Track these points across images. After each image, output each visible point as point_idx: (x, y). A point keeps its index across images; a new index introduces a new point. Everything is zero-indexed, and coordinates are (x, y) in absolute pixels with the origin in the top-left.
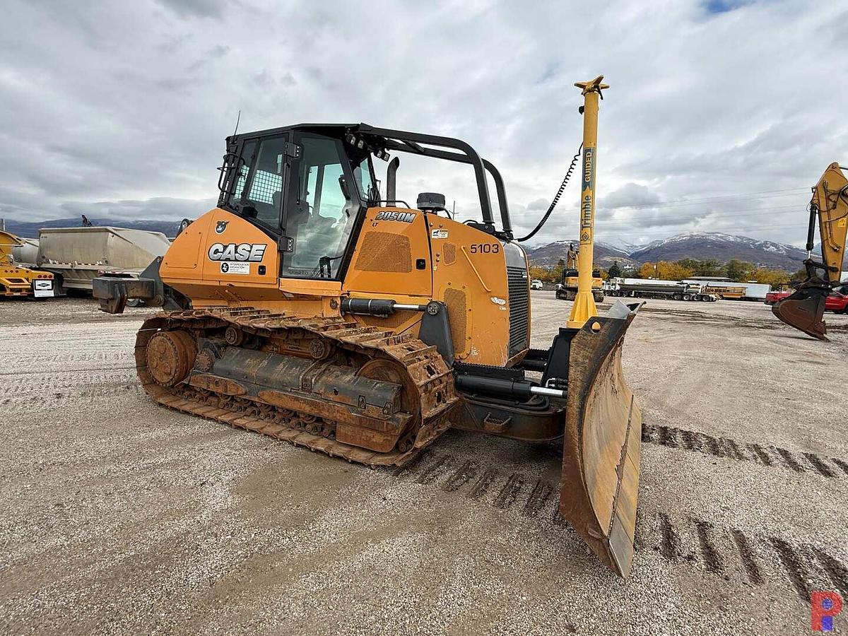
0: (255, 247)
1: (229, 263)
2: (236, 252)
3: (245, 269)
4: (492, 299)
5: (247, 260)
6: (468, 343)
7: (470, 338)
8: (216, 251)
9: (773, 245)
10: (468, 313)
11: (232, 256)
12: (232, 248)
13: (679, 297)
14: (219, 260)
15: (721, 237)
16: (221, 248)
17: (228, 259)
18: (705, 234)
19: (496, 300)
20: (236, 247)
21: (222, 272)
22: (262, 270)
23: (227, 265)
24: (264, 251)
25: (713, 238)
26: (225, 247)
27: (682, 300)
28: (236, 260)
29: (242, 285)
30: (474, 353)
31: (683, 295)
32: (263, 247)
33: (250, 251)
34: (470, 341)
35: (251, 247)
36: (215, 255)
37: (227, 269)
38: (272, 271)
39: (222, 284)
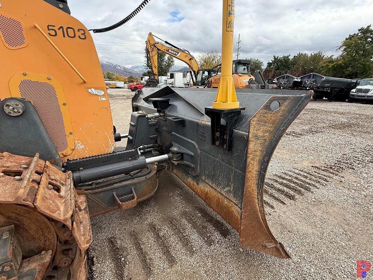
4: (90, 90)
6: (70, 139)
7: (71, 134)
10: (62, 107)
19: (93, 91)
30: (80, 146)
34: (72, 136)
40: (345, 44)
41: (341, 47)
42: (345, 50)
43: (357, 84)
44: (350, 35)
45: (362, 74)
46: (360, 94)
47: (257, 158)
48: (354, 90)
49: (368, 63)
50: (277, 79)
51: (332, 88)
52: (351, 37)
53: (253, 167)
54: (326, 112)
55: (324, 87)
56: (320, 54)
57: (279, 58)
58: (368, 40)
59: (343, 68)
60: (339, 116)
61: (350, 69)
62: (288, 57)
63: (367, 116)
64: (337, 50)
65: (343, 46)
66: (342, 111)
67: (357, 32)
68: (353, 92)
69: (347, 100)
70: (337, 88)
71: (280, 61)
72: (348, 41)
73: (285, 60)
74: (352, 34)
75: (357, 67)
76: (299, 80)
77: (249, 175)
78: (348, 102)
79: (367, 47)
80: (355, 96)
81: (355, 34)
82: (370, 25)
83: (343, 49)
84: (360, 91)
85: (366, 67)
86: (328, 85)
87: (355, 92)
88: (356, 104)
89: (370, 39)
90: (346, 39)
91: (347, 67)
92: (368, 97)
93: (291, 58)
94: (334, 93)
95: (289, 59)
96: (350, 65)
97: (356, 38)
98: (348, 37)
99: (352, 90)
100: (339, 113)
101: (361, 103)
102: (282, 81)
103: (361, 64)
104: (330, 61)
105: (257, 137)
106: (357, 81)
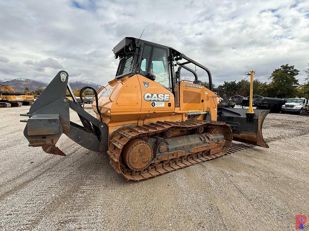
0: (166, 95)
1: (155, 102)
2: (158, 97)
3: (163, 105)
4: (215, 109)
5: (163, 101)
8: (148, 97)
9: (100, 86)
11: (156, 99)
12: (155, 95)
13: (89, 103)
14: (150, 101)
15: (86, 82)
16: (150, 96)
17: (155, 101)
18: (81, 81)
20: (157, 95)
21: (152, 106)
22: (170, 105)
23: (154, 103)
24: (169, 97)
25: (83, 82)
26: (152, 95)
27: (90, 103)
28: (158, 101)
29: (160, 112)
31: (90, 102)
32: (168, 95)
33: (164, 97)
35: (164, 95)
36: (148, 99)
37: (155, 105)
38: (173, 105)
39: (150, 112)
40: (273, 75)
41: (271, 77)
42: (274, 79)
43: (285, 102)
44: (276, 70)
45: (288, 95)
46: (288, 108)
47: (260, 123)
48: (284, 106)
49: (290, 88)
50: (232, 98)
51: (269, 104)
52: (277, 71)
53: (259, 125)
54: (268, 119)
55: (264, 104)
56: (257, 81)
57: (228, 83)
58: (288, 73)
59: (274, 91)
60: (277, 121)
61: (279, 91)
62: (234, 82)
63: (293, 122)
64: (269, 79)
65: (272, 76)
66: (278, 118)
67: (280, 68)
68: (283, 107)
69: (280, 112)
70: (273, 104)
71: (229, 85)
72: (275, 73)
73: (232, 84)
74: (277, 69)
75: (284, 90)
76: (247, 99)
77: (258, 127)
78: (281, 113)
79: (288, 77)
80: (285, 109)
81: (279, 69)
82: (288, 64)
83: (272, 78)
84: (288, 106)
85: (290, 90)
86: (266, 102)
87: (285, 107)
88: (286, 115)
89: (290, 72)
90: (274, 72)
91: (277, 90)
92: (293, 110)
93: (236, 82)
94: (271, 107)
95: (236, 84)
96: (279, 89)
97: (280, 72)
98: (274, 71)
99: (283, 106)
100: (276, 120)
101: (290, 114)
102: (235, 99)
103: (287, 88)
104: (265, 86)
105: (260, 119)
106: (285, 100)
